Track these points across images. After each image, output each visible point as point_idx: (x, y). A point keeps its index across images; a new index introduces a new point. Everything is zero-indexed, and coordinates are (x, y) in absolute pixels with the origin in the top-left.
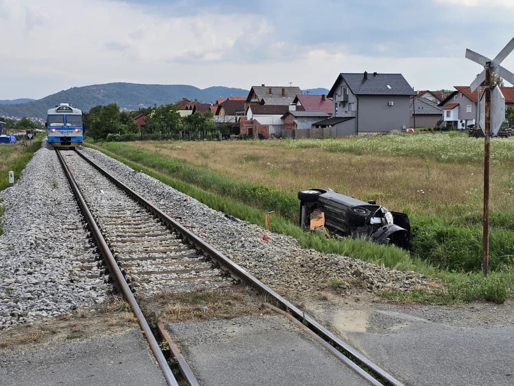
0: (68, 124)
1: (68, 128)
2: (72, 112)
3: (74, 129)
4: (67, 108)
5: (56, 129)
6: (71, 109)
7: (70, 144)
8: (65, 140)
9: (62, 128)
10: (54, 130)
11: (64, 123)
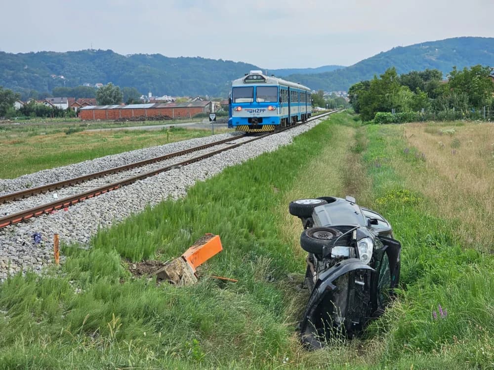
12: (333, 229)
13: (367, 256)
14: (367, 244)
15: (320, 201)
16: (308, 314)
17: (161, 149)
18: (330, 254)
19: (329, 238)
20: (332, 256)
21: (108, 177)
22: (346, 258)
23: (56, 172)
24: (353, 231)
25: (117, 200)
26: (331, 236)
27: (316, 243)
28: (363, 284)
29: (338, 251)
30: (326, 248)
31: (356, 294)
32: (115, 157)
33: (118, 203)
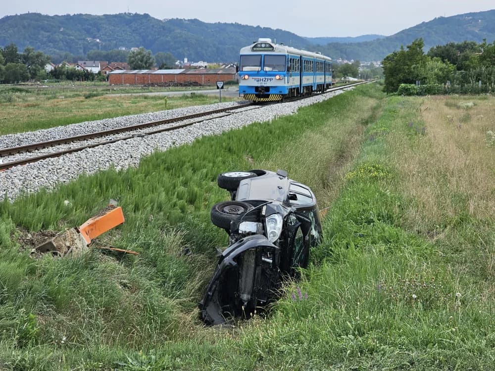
0: (267, 69)
1: (266, 74)
2: (273, 50)
3: (275, 75)
4: (267, 45)
5: (249, 75)
6: (271, 47)
7: (268, 96)
8: (261, 91)
9: (258, 74)
10: (246, 77)
11: (260, 66)
12: (246, 204)
13: (275, 232)
14: (276, 220)
15: (249, 174)
16: (210, 290)
17: (151, 117)
18: (238, 230)
19: (239, 212)
20: (240, 232)
21: (75, 144)
22: (253, 234)
23: (21, 137)
24: (263, 206)
25: (50, 168)
26: (242, 210)
27: (224, 218)
28: (271, 261)
29: (246, 226)
30: (234, 223)
31: (263, 272)
32: (94, 123)
33: (50, 170)
